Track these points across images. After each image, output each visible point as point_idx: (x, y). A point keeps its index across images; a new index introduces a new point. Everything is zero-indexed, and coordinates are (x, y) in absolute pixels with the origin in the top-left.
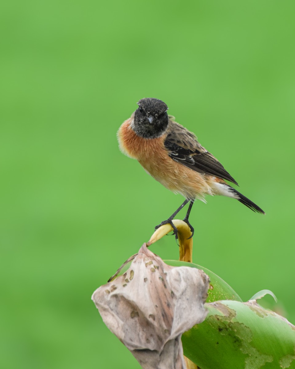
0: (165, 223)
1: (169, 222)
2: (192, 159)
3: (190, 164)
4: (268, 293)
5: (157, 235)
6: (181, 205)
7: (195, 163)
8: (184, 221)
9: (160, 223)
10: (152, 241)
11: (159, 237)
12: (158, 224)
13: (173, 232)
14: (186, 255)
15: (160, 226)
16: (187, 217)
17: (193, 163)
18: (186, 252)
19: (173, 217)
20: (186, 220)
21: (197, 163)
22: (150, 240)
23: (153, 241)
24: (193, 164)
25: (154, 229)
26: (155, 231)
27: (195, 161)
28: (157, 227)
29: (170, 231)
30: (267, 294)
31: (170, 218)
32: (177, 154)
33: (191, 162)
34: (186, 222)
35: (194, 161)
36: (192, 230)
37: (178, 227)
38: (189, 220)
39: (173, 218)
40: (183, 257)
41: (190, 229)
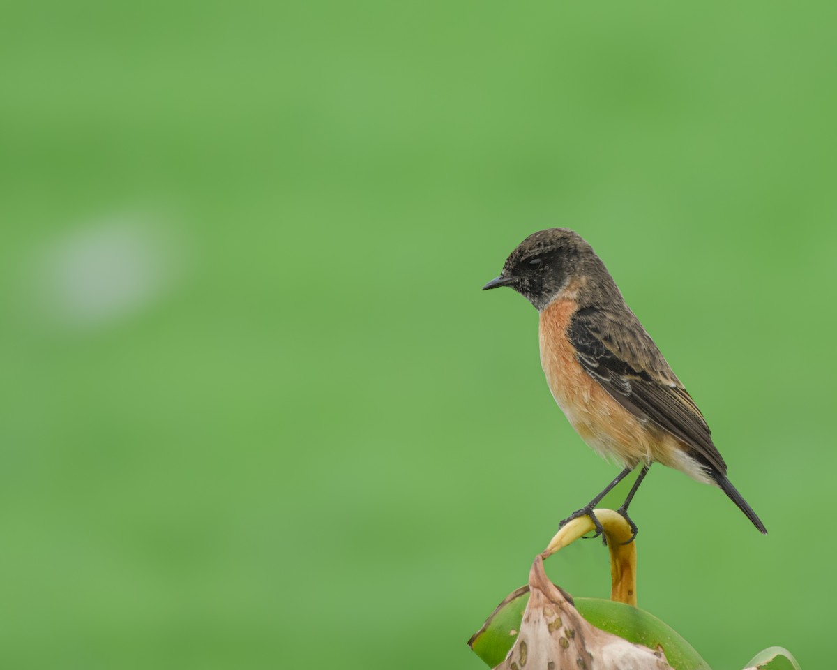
0: (578, 514)
1: (588, 512)
2: (627, 384)
3: (620, 392)
4: (780, 654)
5: (562, 537)
6: (614, 481)
7: (631, 395)
8: (619, 512)
9: (570, 515)
10: (552, 548)
11: (565, 541)
12: (565, 518)
13: (594, 533)
14: (624, 578)
15: (569, 520)
16: (626, 506)
17: (627, 392)
18: (624, 573)
19: (595, 502)
20: (623, 512)
21: (636, 395)
22: (549, 547)
23: (555, 549)
24: (625, 394)
25: (559, 526)
26: (560, 529)
27: (633, 390)
28: (563, 523)
29: (589, 530)
30: (778, 655)
31: (590, 505)
32: (595, 365)
33: (622, 390)
34: (623, 516)
35: (629, 389)
36: (634, 530)
37: (605, 524)
38: (629, 511)
39: (594, 506)
40: (618, 584)
41: (631, 528)
